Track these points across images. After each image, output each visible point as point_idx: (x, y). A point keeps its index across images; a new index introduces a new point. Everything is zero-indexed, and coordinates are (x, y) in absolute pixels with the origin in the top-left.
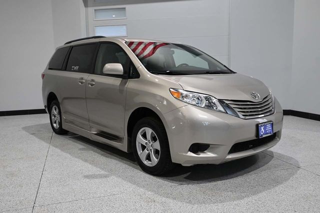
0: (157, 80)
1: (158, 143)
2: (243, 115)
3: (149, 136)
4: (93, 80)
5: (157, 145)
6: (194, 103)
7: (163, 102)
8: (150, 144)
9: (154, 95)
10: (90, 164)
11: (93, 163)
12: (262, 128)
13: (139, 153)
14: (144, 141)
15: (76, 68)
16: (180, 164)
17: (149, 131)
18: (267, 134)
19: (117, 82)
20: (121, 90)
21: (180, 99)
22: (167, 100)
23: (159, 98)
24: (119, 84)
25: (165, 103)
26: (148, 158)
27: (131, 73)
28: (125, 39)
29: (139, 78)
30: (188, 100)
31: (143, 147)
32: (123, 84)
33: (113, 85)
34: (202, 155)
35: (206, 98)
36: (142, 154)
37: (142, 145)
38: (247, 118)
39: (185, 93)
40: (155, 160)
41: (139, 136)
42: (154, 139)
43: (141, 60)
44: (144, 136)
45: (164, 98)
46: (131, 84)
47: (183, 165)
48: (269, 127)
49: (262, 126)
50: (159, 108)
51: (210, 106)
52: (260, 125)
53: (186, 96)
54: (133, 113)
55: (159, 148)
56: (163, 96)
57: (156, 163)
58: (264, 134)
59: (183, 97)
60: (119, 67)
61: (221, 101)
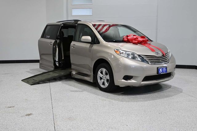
0: (109, 45)
1: (108, 76)
2: (150, 63)
3: (104, 73)
4: (74, 45)
5: (108, 77)
6: (126, 56)
7: (111, 57)
8: (105, 77)
9: (108, 53)
10: (73, 87)
11: (74, 86)
12: (161, 69)
13: (99, 82)
14: (101, 75)
15: (49, 37)
16: (119, 86)
17: (104, 70)
18: (163, 72)
19: (88, 46)
20: (90, 50)
21: (119, 54)
22: (113, 55)
23: (110, 55)
24: (89, 47)
25: (113, 57)
26: (103, 84)
27: (95, 41)
28: (92, 23)
29: (99, 44)
30: (123, 55)
31: (101, 78)
32: (91, 47)
33: (85, 47)
34: (129, 81)
35: (132, 54)
36: (100, 82)
37: (100, 77)
38: (152, 64)
39: (122, 51)
40: (107, 84)
41: (99, 73)
42: (106, 74)
43: (100, 34)
44: (102, 73)
45: (112, 54)
46: (95, 47)
47: (120, 86)
48: (164, 69)
49: (160, 69)
50: (109, 59)
51: (134, 58)
52: (159, 68)
53: (122, 53)
54: (96, 61)
55: (109, 78)
56: (112, 53)
57: (107, 86)
58: (161, 73)
59: (120, 53)
60: (89, 38)
61: (139, 56)
